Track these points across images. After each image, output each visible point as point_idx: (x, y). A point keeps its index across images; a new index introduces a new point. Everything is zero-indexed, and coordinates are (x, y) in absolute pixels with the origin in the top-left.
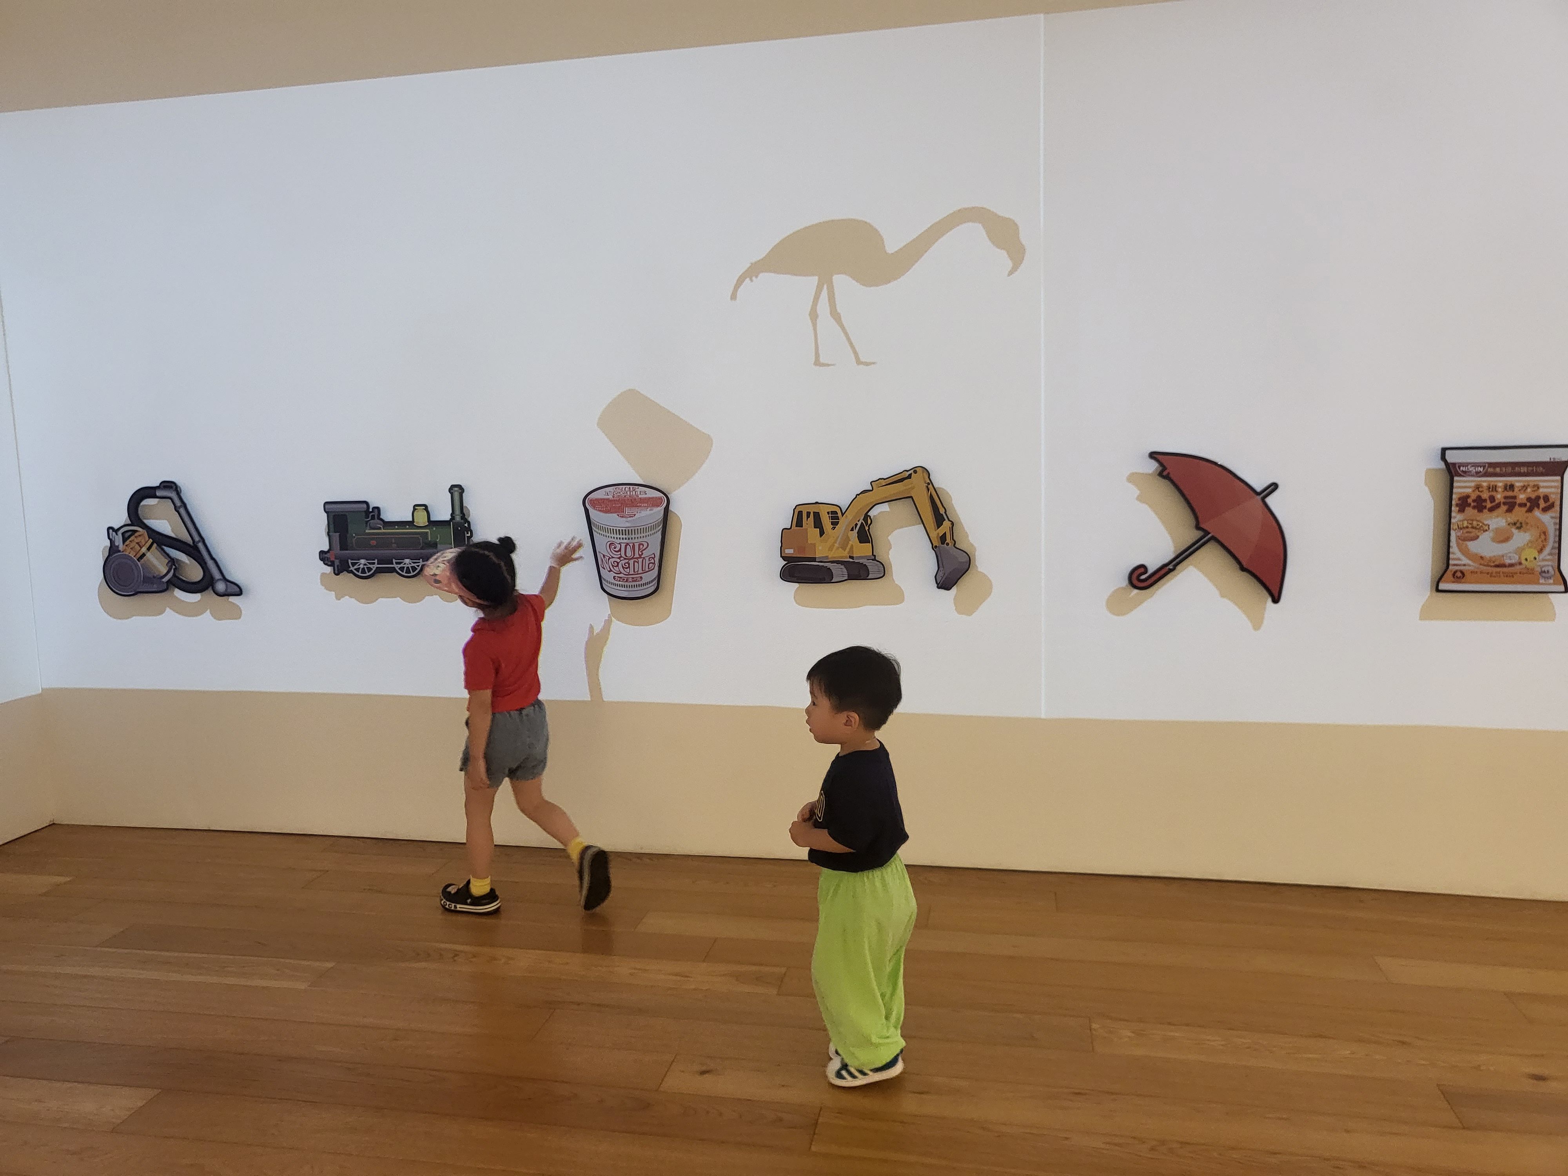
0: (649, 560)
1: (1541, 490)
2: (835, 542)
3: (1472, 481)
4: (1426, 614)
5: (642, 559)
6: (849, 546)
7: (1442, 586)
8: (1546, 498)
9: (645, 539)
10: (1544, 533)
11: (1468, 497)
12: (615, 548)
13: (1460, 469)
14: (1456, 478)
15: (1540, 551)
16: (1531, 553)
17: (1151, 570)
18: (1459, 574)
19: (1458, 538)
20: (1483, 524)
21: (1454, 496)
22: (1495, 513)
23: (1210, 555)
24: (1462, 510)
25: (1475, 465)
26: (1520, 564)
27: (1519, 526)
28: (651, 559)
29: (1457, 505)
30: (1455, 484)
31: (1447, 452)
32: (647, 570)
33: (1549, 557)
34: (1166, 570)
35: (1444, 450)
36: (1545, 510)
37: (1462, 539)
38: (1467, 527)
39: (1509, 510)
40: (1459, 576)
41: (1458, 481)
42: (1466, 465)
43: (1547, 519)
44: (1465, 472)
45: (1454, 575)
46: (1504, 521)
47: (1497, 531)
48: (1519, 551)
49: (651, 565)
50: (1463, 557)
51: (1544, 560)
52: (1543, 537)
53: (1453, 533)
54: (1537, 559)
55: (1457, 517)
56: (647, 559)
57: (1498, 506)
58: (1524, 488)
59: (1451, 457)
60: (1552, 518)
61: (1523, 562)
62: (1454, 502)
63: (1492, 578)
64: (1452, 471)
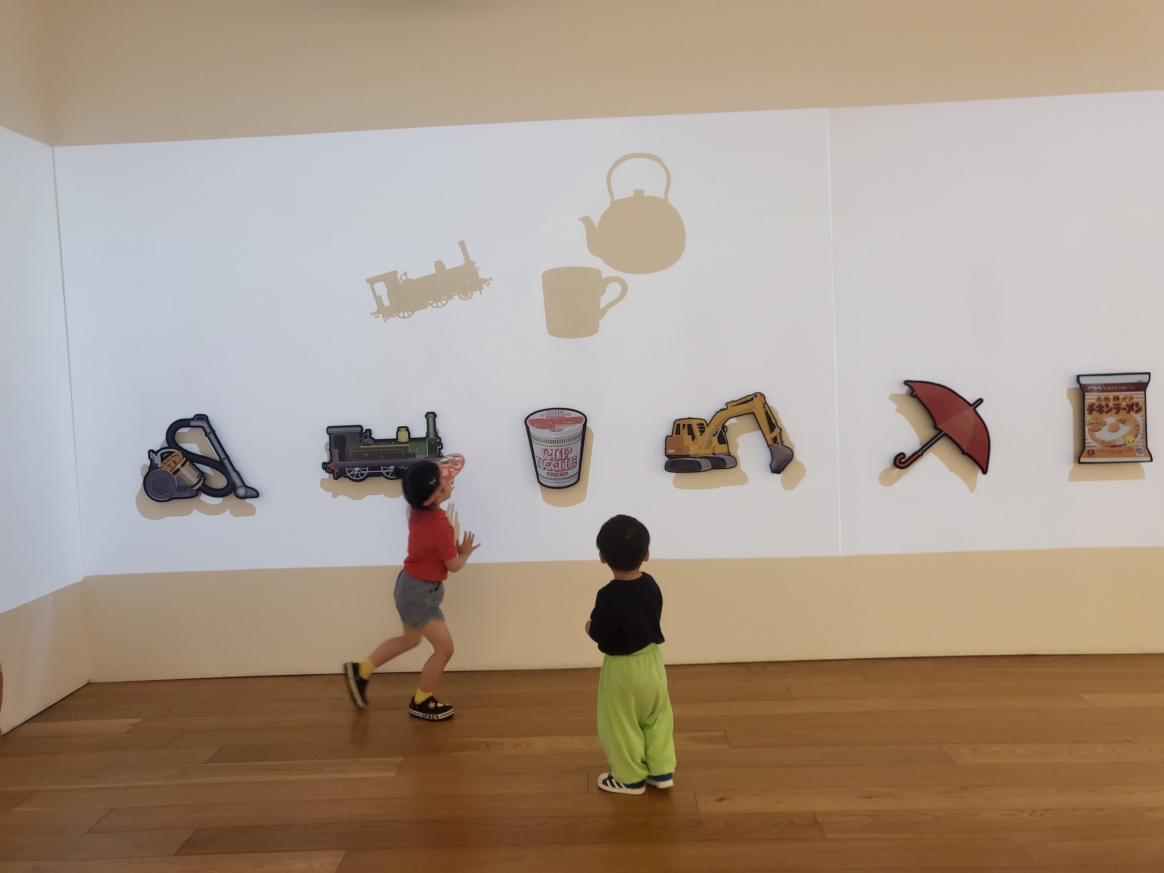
0: (573, 461)
1: (1134, 400)
2: (703, 444)
3: (1095, 395)
4: (1072, 477)
5: (567, 460)
6: (712, 446)
7: (1082, 460)
8: (1137, 404)
9: (568, 446)
10: (1138, 426)
11: (1094, 405)
12: (548, 453)
13: (1088, 388)
14: (1086, 394)
15: (1136, 436)
16: (1131, 438)
17: (907, 456)
18: (1091, 452)
19: (1089, 430)
20: (1103, 421)
21: (1086, 405)
22: (1110, 414)
23: (942, 445)
24: (1090, 413)
25: (1096, 385)
26: (1125, 445)
27: (1123, 422)
28: (573, 460)
29: (1088, 410)
30: (1086, 397)
31: (1081, 378)
32: (571, 467)
33: (1141, 440)
34: (917, 456)
35: (1078, 377)
36: (1137, 412)
37: (1093, 431)
38: (1094, 423)
39: (1117, 412)
40: (1092, 453)
41: (1088, 395)
42: (1091, 385)
43: (1138, 417)
44: (1091, 390)
45: (1088, 453)
46: (1115, 419)
47: (1112, 425)
48: (1124, 437)
49: (574, 464)
50: (1092, 442)
51: (1138, 442)
52: (1137, 428)
53: (1086, 427)
54: (1134, 441)
55: (1088, 417)
56: (571, 460)
57: (1110, 410)
58: (1125, 399)
59: (1083, 381)
60: (1141, 416)
61: (1127, 443)
62: (1086, 408)
63: (1110, 454)
64: (1083, 389)
